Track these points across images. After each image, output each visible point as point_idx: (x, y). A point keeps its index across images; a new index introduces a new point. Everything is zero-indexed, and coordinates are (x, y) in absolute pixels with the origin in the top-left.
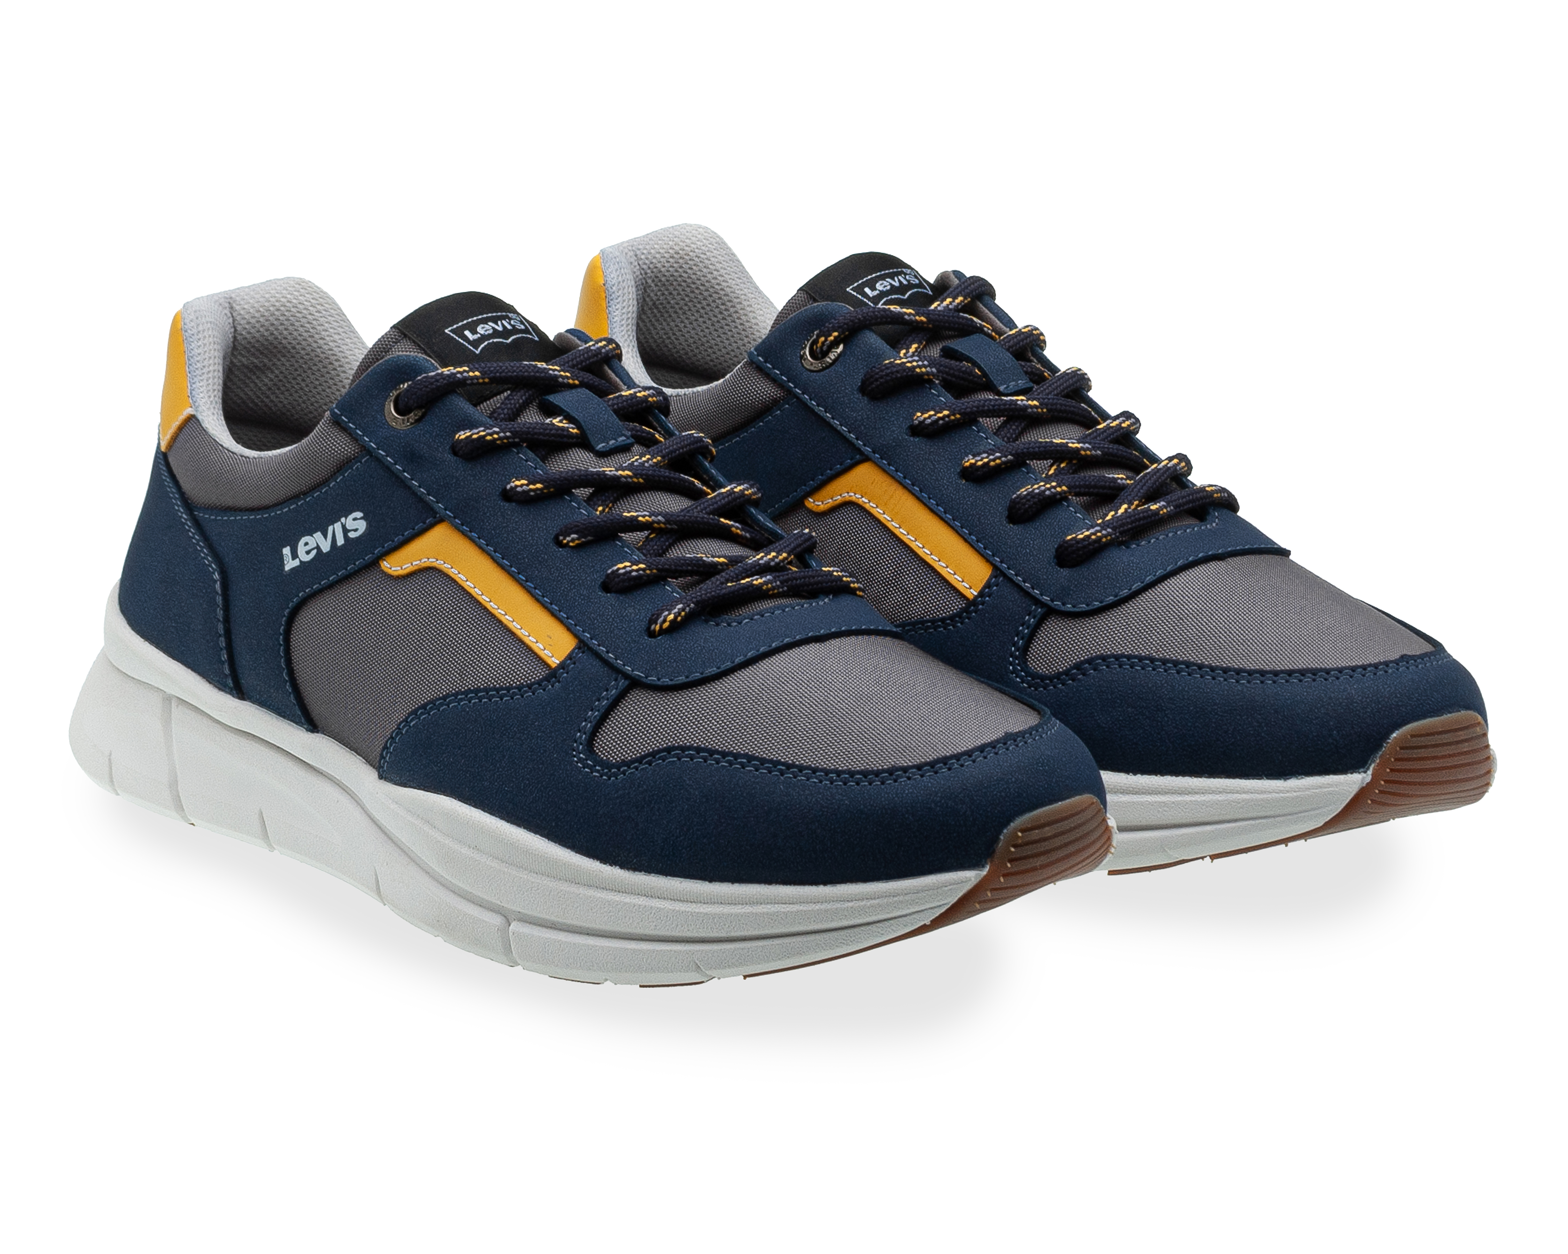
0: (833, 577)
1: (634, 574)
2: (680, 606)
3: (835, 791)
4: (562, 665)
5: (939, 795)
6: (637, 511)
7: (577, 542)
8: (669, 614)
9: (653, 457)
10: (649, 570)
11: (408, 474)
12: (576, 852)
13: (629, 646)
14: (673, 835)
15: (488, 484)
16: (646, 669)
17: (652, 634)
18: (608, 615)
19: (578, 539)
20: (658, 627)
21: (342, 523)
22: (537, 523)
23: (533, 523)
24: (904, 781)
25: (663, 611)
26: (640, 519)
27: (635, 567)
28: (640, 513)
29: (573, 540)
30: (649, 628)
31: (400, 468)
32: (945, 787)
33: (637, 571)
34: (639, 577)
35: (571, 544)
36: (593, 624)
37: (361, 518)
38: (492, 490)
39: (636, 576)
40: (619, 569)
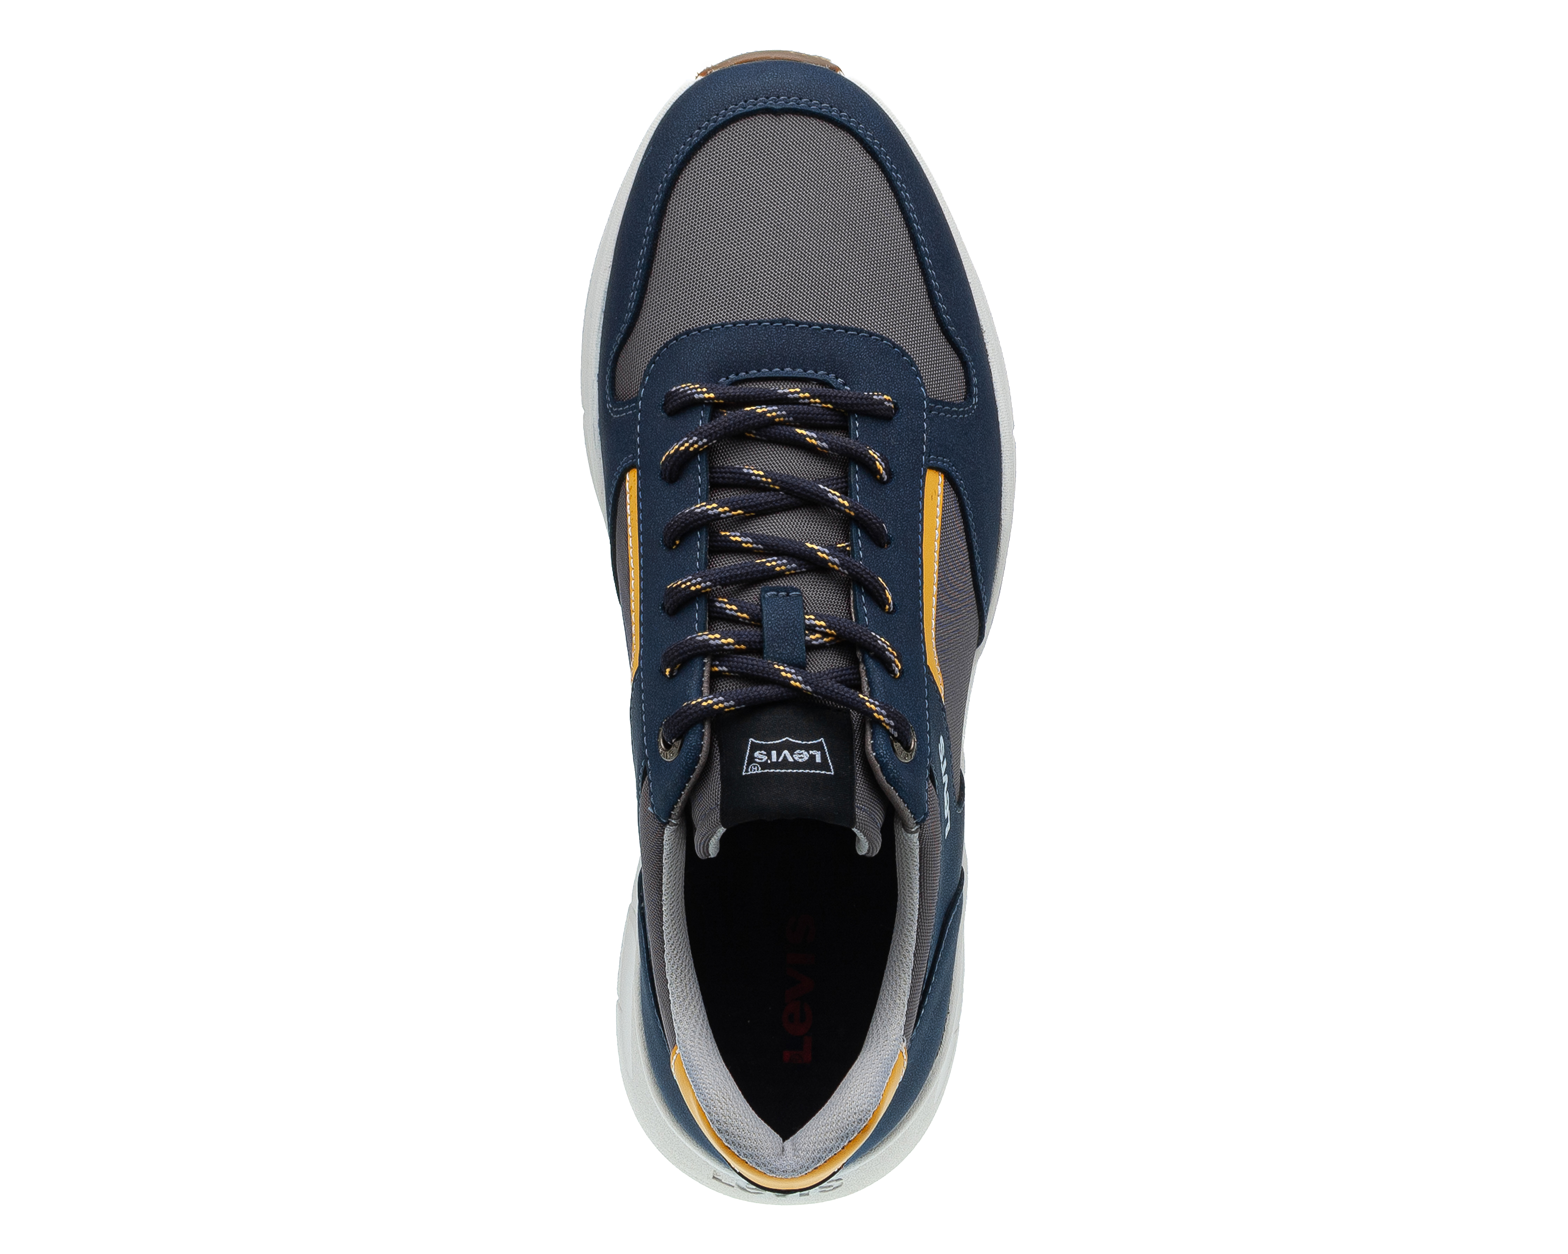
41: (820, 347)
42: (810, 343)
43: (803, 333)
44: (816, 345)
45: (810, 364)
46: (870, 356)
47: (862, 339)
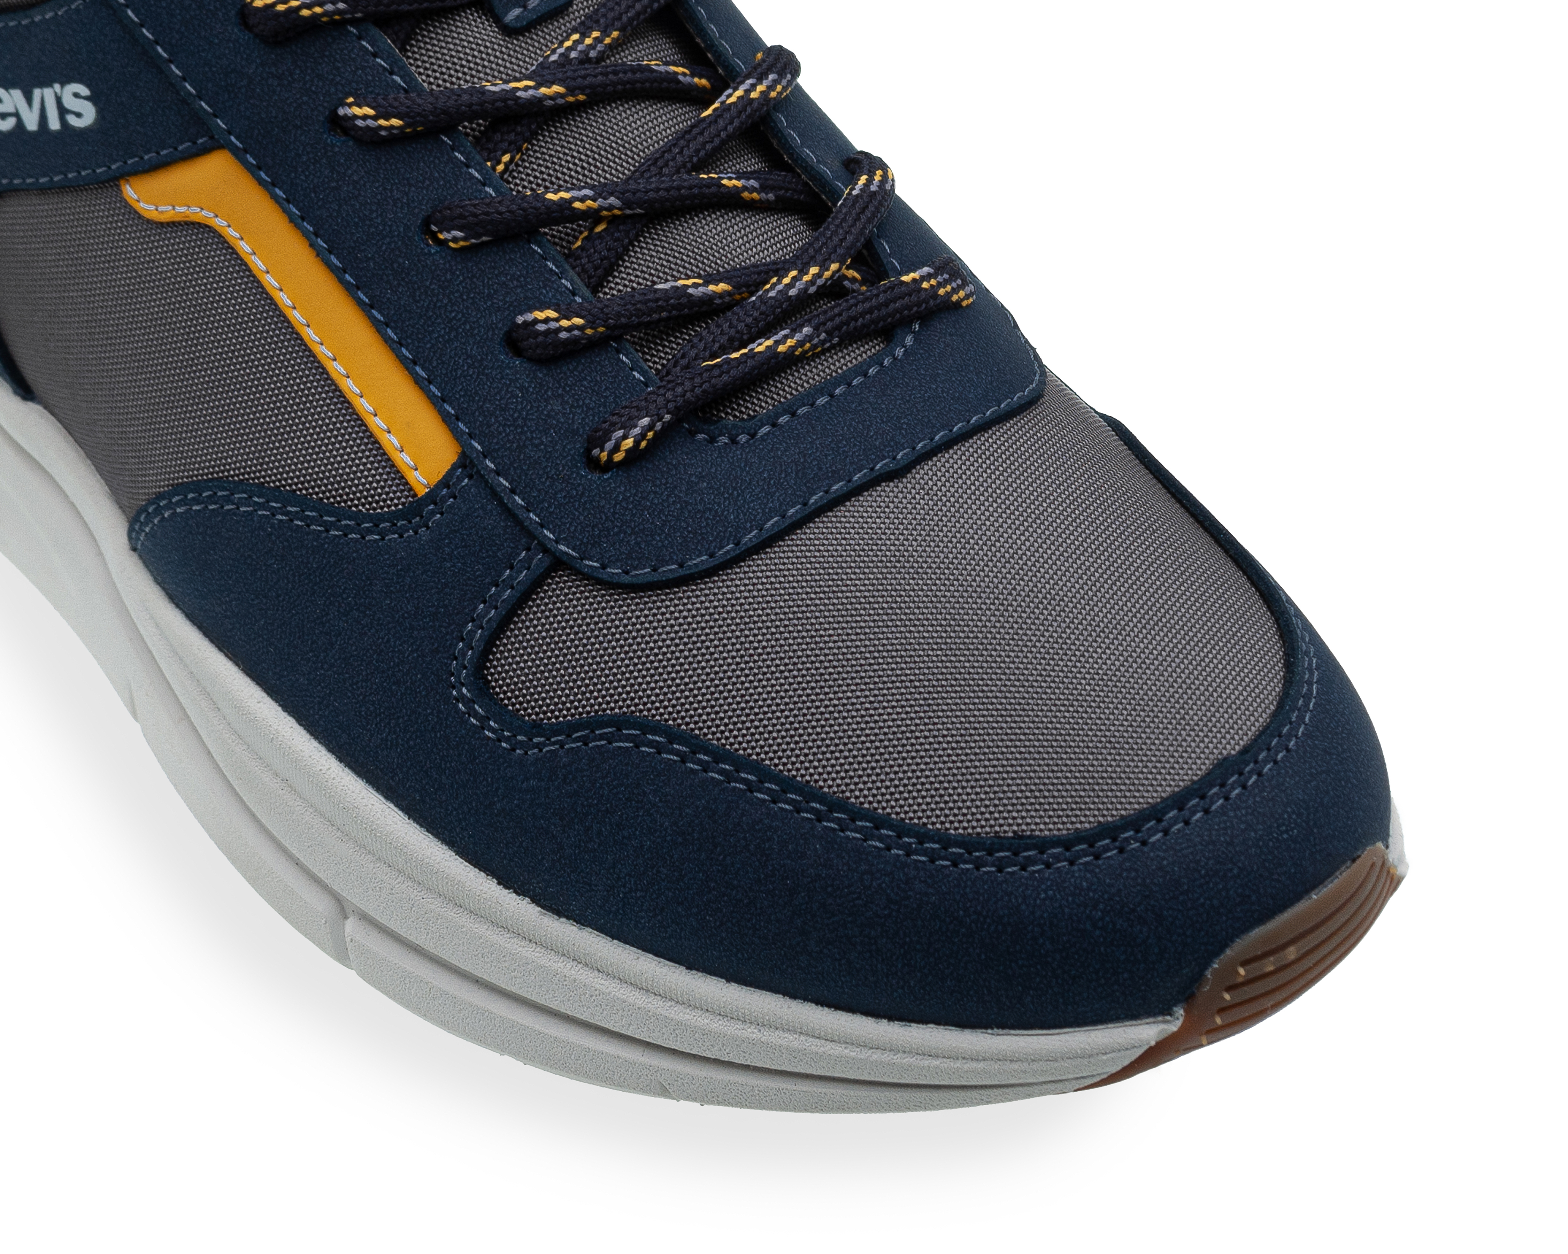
0: (923, 295)
1: (563, 335)
2: (646, 421)
3: (913, 873)
4: (432, 496)
5: (1101, 906)
6: (574, 187)
7: (462, 243)
8: (625, 437)
9: (605, 33)
10: (591, 328)
11: (165, 50)
13: (551, 486)
15: (305, 98)
16: (582, 543)
17: (594, 464)
18: (515, 410)
19: (464, 239)
20: (604, 456)
21: (56, 93)
22: (391, 191)
23: (385, 189)
24: (1038, 871)
25: (613, 427)
26: (577, 205)
27: (565, 323)
28: (575, 193)
29: (455, 240)
30: (588, 451)
31: (150, 36)
32: (1113, 890)
33: (569, 329)
34: (574, 341)
36: (489, 426)
37: (86, 98)
38: (312, 110)
39: (567, 339)
40: (536, 321)
41: (805, 461)
42: (826, 455)
43: (851, 463)
44: (814, 459)
45: (796, 429)
46: (710, 510)
47: (749, 525)
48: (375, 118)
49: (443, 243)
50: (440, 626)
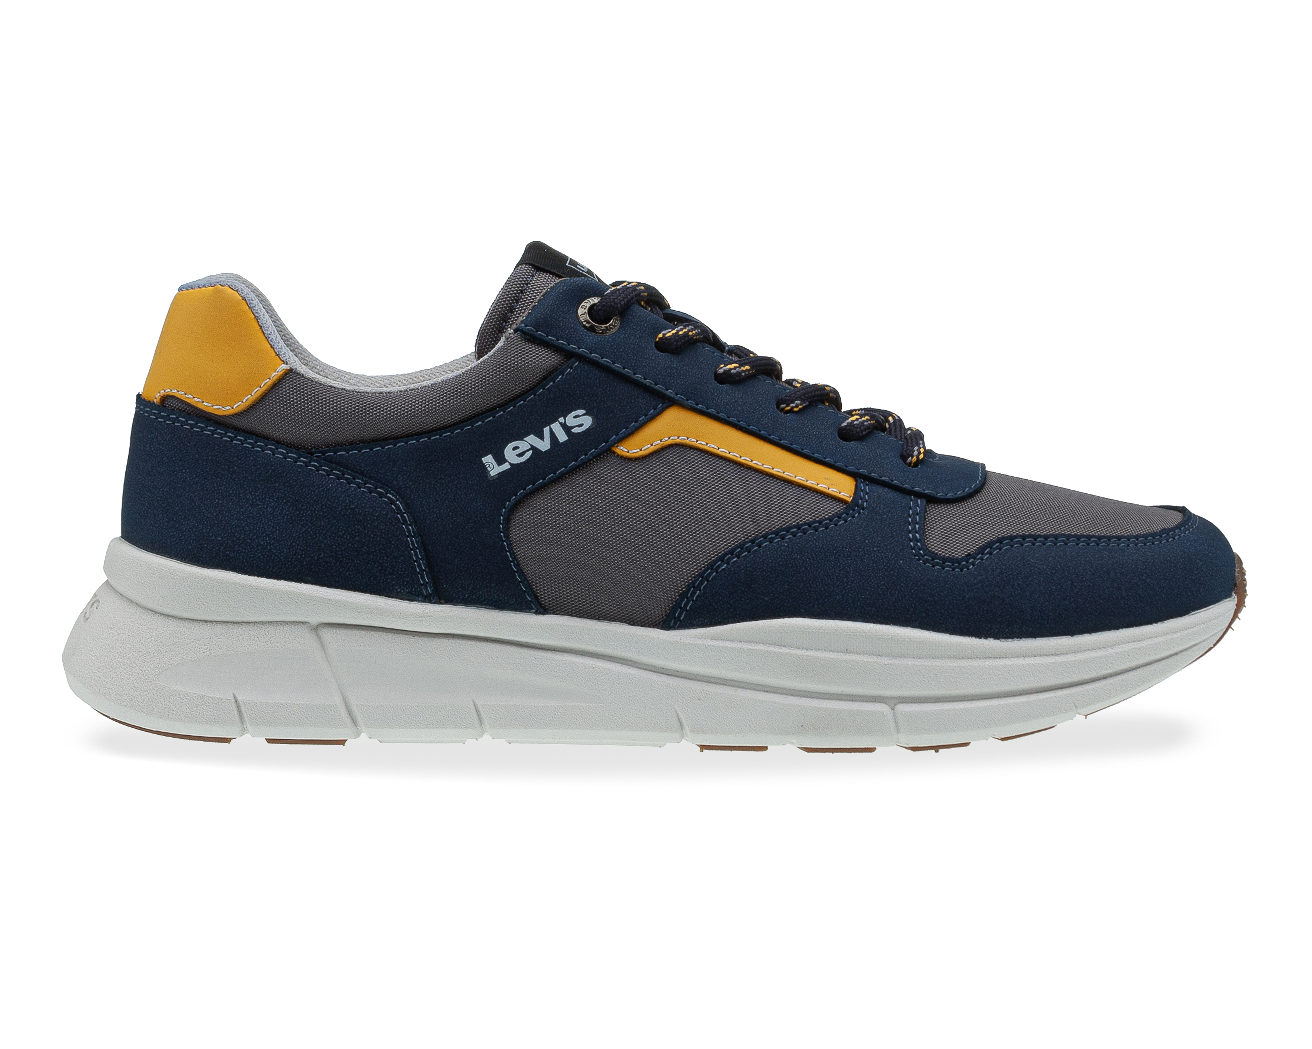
1: (866, 423)
4: (855, 497)
7: (800, 407)
11: (629, 370)
12: (950, 634)
14: (1039, 603)
15: (701, 371)
18: (867, 456)
19: (801, 404)
20: (915, 459)
21: (561, 423)
23: (755, 397)
27: (864, 419)
29: (797, 406)
30: (906, 461)
31: (620, 366)
35: (796, 409)
36: (863, 463)
37: (585, 415)
38: (706, 375)
39: (868, 425)
40: (853, 421)
48: (739, 367)
49: (791, 411)
50: (898, 539)
